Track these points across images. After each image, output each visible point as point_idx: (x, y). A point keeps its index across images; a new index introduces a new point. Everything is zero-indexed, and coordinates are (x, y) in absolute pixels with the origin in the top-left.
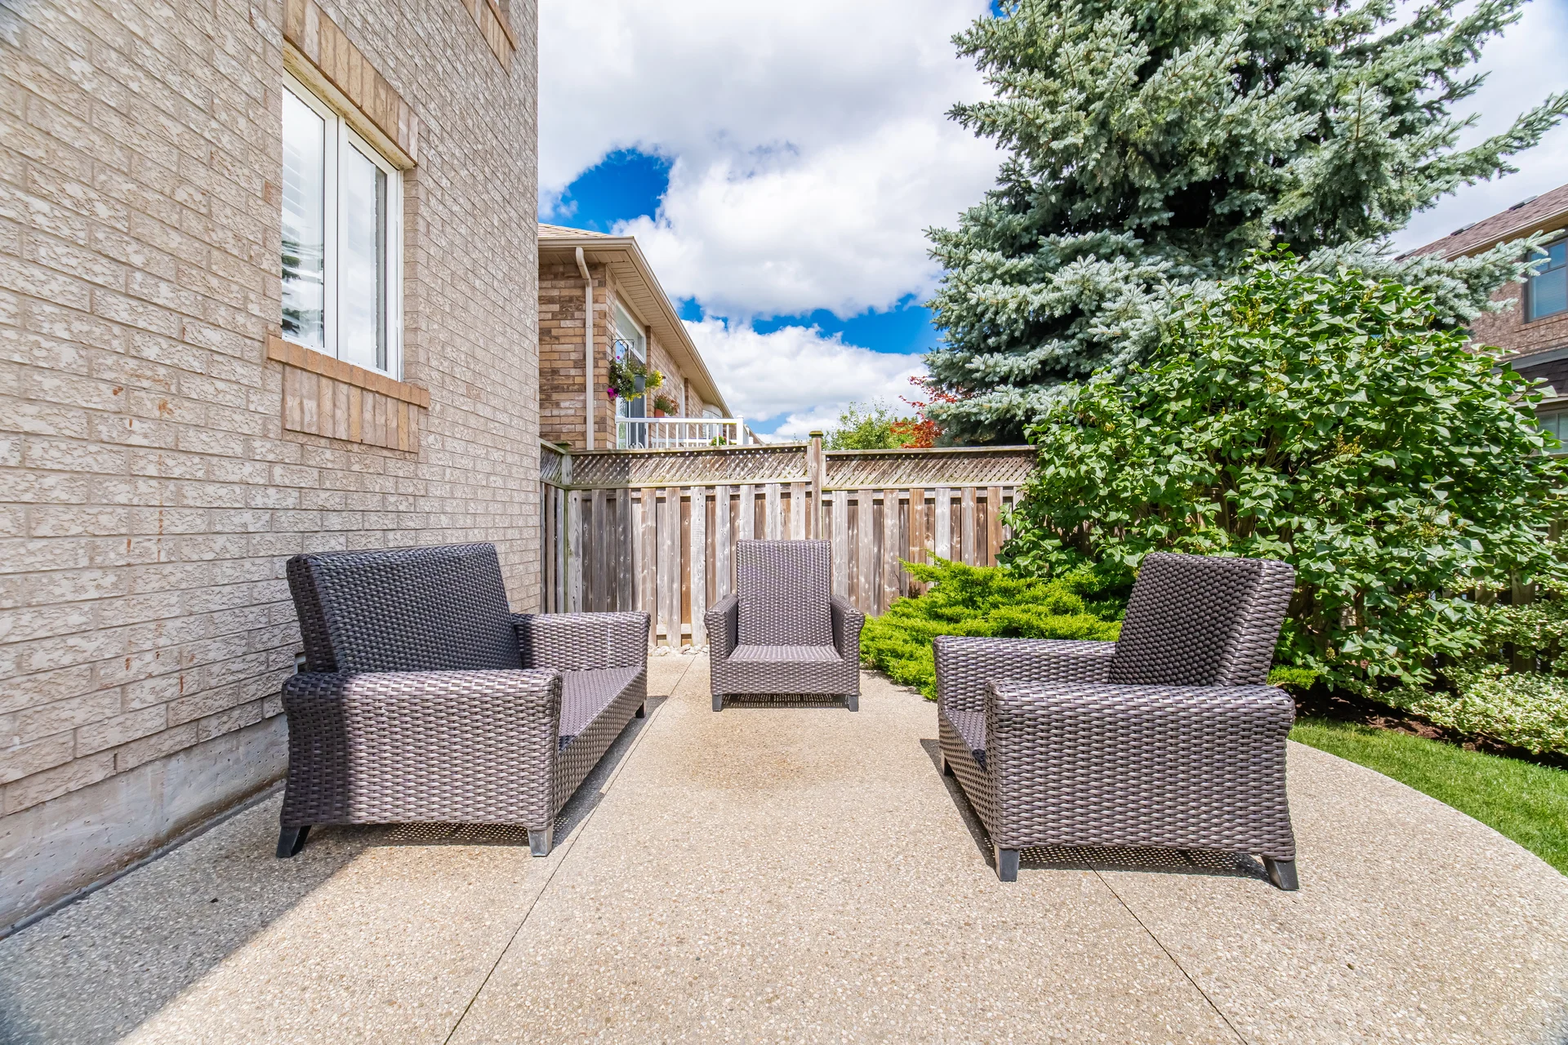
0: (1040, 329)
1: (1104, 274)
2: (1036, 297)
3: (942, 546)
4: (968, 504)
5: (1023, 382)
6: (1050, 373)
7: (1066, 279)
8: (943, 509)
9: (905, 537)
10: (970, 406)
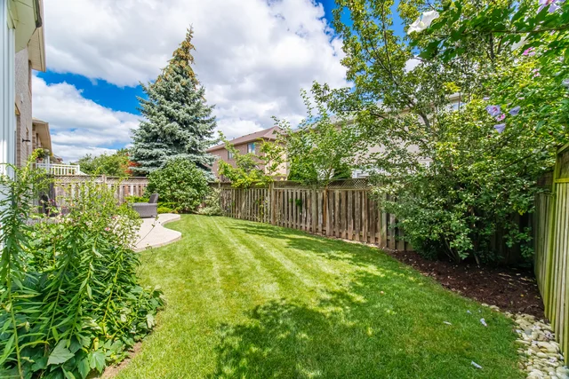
0: (151, 157)
1: (160, 151)
2: (149, 152)
3: (132, 195)
4: (137, 187)
5: (148, 166)
6: (152, 165)
7: (155, 151)
8: (132, 188)
9: (124, 193)
10: (138, 169)
